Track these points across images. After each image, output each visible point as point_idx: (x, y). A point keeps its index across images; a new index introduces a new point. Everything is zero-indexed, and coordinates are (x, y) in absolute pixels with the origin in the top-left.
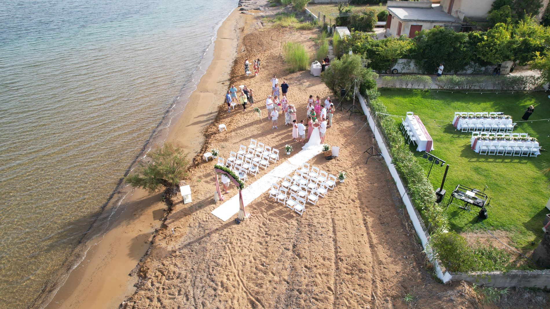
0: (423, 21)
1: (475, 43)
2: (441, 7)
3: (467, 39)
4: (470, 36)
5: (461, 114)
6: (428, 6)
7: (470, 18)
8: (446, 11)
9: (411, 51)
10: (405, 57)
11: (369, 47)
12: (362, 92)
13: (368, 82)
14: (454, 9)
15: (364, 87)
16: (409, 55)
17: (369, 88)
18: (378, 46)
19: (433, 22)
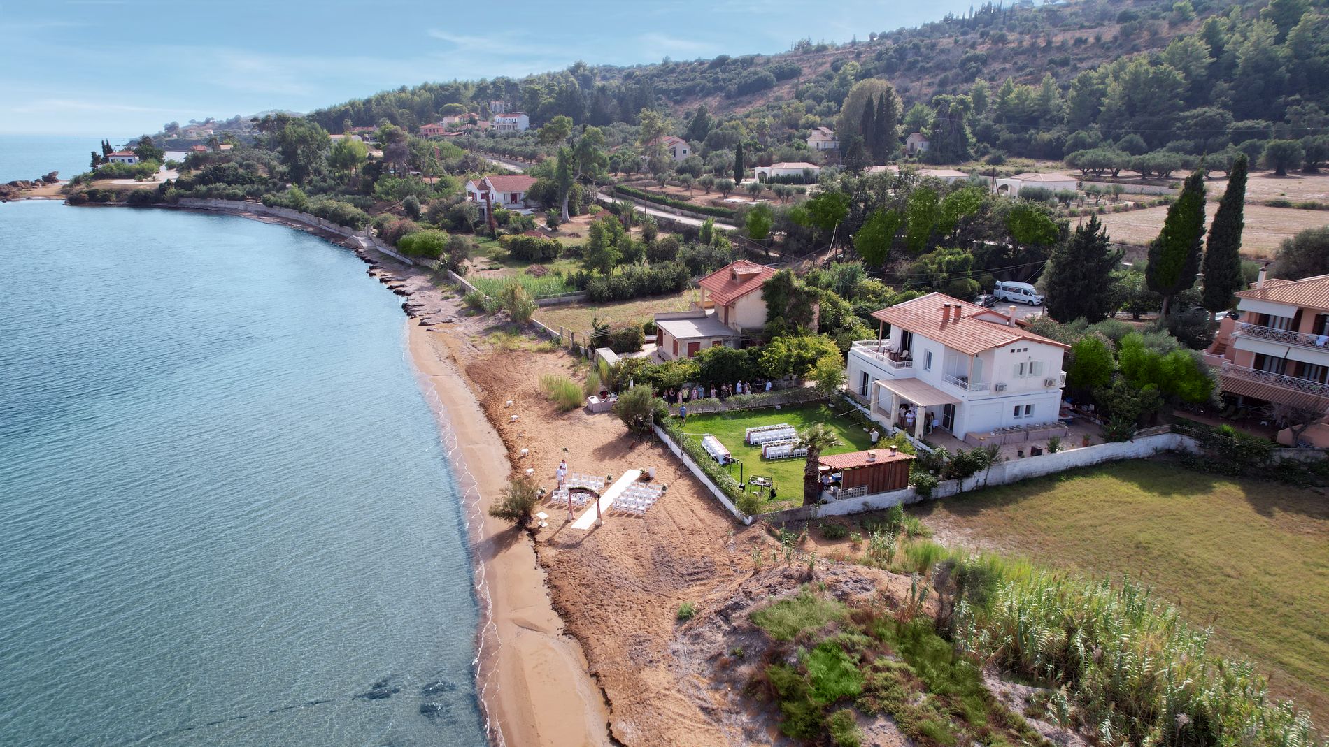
0: (700, 338)
1: (756, 360)
2: (716, 314)
3: (747, 356)
4: (750, 352)
5: (752, 429)
6: (701, 315)
7: (748, 329)
8: (723, 321)
9: (694, 374)
10: (689, 380)
11: (650, 374)
12: (657, 422)
13: (661, 411)
14: (730, 321)
15: (658, 418)
16: (693, 379)
17: (663, 416)
18: (658, 372)
19: (711, 337)
